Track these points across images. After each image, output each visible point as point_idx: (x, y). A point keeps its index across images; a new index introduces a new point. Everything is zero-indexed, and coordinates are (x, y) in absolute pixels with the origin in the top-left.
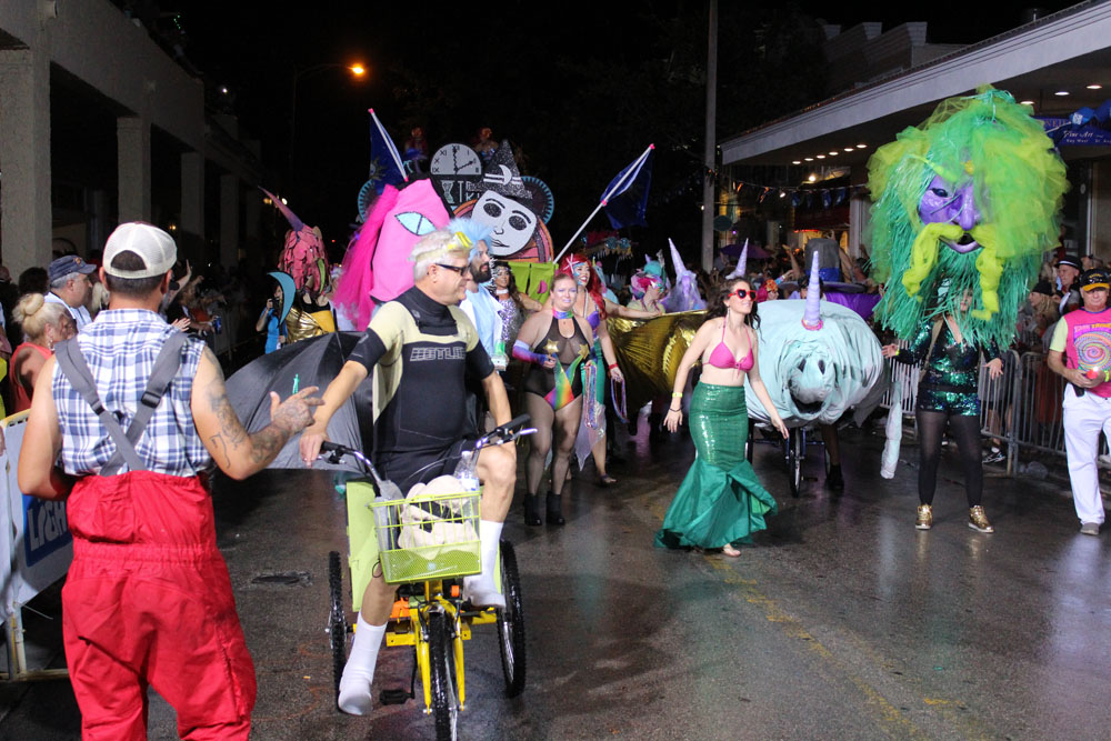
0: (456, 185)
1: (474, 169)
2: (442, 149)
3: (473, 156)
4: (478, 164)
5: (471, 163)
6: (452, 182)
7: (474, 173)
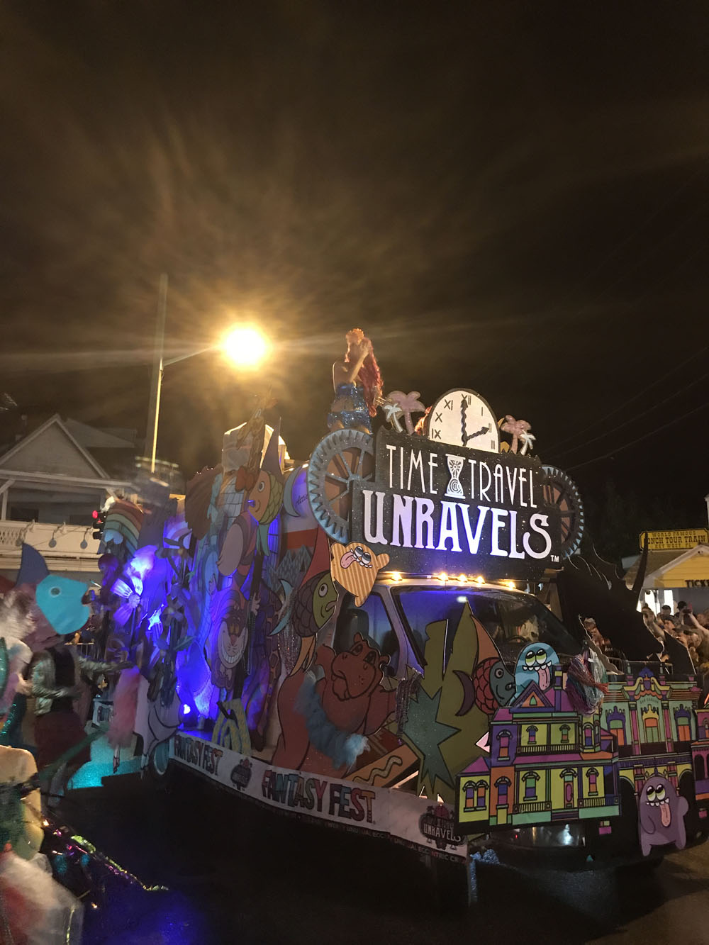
0: (467, 466)
1: (488, 443)
2: (448, 397)
3: (488, 419)
4: (493, 435)
5: (484, 430)
6: (461, 459)
7: (488, 449)
